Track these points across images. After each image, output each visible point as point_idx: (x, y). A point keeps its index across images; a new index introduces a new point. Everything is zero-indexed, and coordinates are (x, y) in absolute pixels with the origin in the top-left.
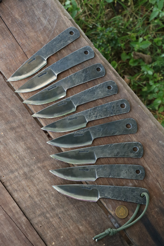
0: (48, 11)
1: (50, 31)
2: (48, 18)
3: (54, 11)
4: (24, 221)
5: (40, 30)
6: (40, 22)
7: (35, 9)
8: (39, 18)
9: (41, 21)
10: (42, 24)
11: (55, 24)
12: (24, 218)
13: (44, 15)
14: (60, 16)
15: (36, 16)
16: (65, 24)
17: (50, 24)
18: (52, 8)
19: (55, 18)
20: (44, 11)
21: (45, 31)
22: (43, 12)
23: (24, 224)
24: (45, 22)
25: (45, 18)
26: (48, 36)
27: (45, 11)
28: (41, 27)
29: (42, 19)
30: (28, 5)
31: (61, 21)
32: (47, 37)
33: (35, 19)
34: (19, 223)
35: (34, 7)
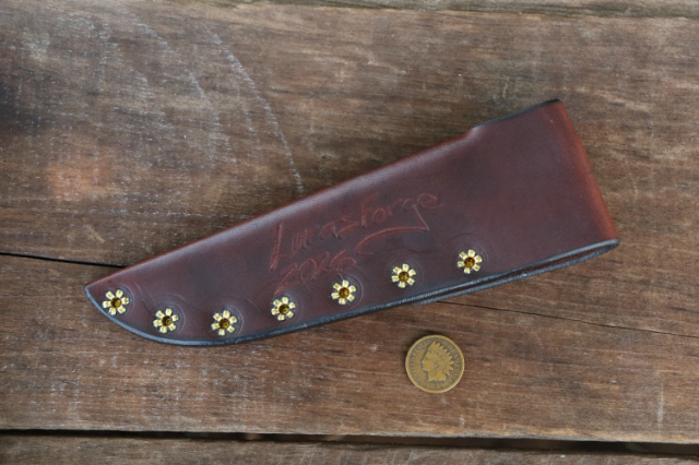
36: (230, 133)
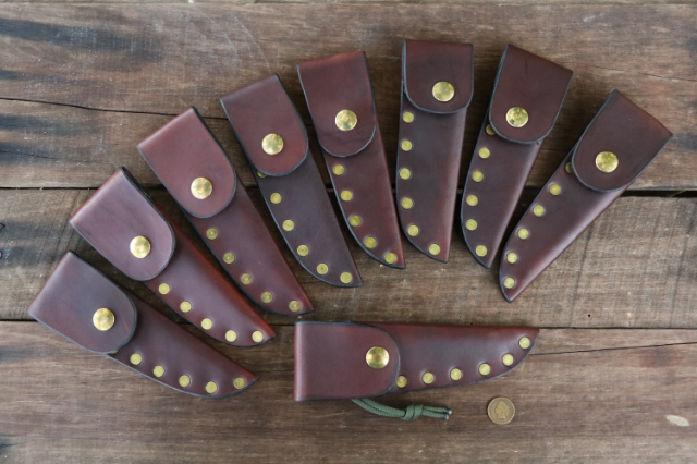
0: (215, 26)
1: (254, 50)
2: (225, 35)
3: (220, 16)
4: (561, 336)
5: (238, 65)
6: (223, 55)
7: (194, 47)
8: (216, 52)
9: (223, 51)
10: (230, 55)
11: (247, 31)
12: (557, 331)
13: (217, 38)
14: (238, 14)
15: (207, 53)
16: (259, 16)
17: (240, 41)
18: (214, 16)
19: (235, 25)
20: (209, 34)
21: (248, 59)
22: (209, 37)
23: (567, 340)
24: (230, 46)
25: (223, 40)
26: (260, 60)
27: (210, 31)
28: (235, 60)
29: (221, 47)
30: (177, 53)
31: (250, 19)
32: (260, 64)
33: (213, 59)
34: (560, 346)
35: (189, 44)
36: (241, 58)
